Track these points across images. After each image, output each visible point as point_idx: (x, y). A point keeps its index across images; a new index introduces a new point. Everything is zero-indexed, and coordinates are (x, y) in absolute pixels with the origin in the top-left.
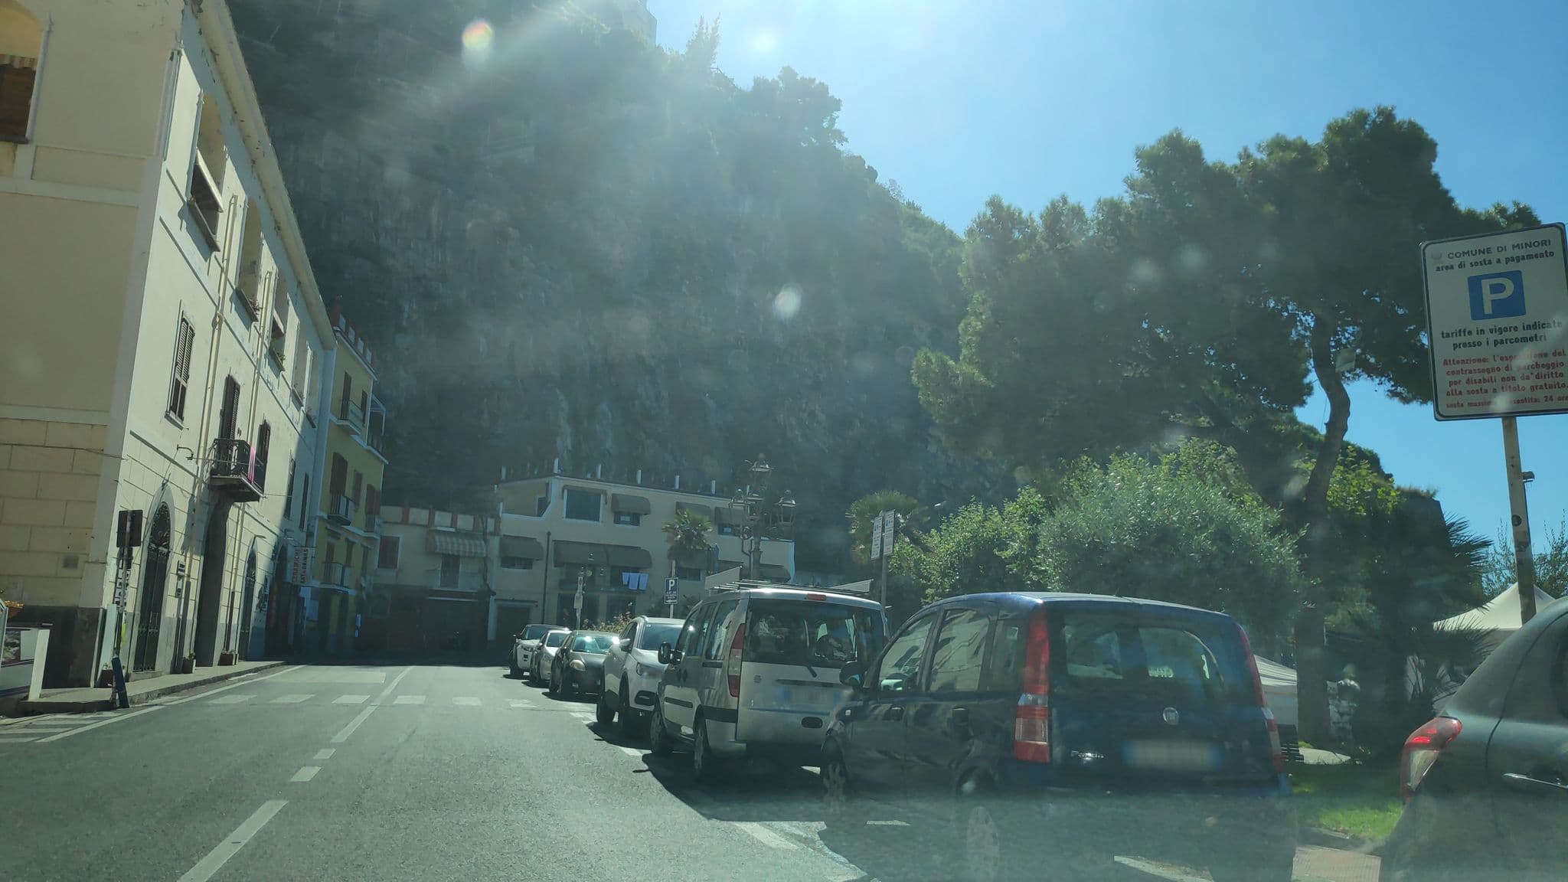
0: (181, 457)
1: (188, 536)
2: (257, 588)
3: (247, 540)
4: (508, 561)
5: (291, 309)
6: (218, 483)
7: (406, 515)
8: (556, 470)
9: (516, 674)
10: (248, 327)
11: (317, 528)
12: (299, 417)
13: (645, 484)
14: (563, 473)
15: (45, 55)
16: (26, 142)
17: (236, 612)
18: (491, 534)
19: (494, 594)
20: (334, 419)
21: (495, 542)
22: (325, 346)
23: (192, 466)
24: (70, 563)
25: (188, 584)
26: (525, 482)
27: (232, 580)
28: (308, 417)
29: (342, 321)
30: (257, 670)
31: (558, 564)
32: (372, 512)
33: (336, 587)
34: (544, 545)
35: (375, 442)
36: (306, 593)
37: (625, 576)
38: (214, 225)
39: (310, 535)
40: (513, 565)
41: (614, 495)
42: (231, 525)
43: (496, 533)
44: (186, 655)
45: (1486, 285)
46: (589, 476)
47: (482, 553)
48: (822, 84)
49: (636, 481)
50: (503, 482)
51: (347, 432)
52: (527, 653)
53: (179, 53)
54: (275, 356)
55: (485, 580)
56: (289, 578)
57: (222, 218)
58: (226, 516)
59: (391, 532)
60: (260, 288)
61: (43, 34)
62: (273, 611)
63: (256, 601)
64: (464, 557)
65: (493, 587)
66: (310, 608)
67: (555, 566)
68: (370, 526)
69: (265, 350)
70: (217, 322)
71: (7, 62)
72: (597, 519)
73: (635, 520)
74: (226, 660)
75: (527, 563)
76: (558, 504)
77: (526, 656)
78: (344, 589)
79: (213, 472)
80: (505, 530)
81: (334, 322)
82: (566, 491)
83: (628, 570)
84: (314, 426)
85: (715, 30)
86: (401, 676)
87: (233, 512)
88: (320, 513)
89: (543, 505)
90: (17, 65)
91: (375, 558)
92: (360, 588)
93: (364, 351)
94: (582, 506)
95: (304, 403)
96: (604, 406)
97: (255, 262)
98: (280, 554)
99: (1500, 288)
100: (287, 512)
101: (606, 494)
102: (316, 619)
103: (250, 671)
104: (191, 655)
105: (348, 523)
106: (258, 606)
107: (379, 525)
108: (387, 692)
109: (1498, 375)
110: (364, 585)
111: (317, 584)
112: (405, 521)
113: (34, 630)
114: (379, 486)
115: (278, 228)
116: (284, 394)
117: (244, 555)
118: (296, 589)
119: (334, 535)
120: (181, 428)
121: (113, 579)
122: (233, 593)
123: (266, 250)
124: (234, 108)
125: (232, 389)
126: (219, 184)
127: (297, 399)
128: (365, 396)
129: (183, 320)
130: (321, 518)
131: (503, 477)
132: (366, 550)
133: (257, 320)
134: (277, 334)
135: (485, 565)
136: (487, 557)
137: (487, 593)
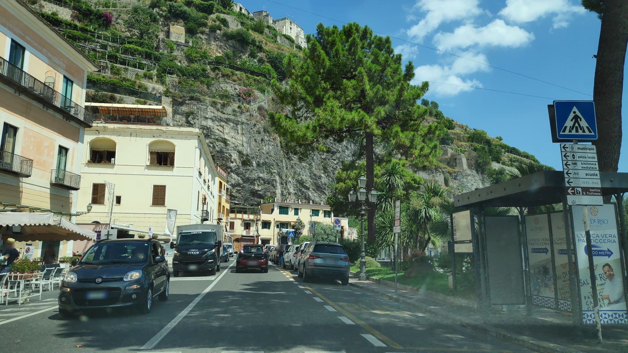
7: (236, 216)
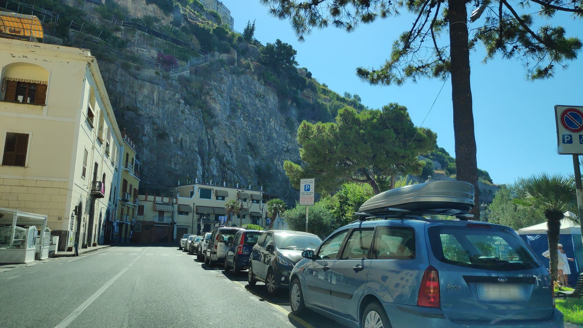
0: (85, 188)
1: (86, 210)
2: (102, 223)
3: (99, 209)
4: (180, 213)
5: (111, 137)
6: (93, 194)
8: (196, 182)
9: (181, 249)
10: (100, 146)
11: (118, 203)
12: (113, 169)
13: (227, 186)
14: (199, 183)
15: (50, 81)
16: (45, 105)
17: (97, 230)
18: (175, 204)
19: (176, 224)
20: (124, 168)
21: (176, 206)
22: (121, 145)
23: (87, 190)
24: (60, 219)
25: (86, 223)
26: (186, 186)
27: (96, 222)
28: (116, 169)
29: (126, 136)
30: (104, 248)
31: (197, 214)
32: (135, 197)
33: (124, 222)
34: (192, 207)
35: (136, 174)
36: (115, 224)
37: (220, 217)
38: (92, 120)
39: (116, 205)
40: (182, 214)
41: (216, 190)
42: (95, 205)
43: (176, 203)
44: (85, 243)
45: (306, 186)
46: (208, 184)
47: (172, 210)
48: (290, 46)
49: (223, 186)
50: (179, 186)
51: (127, 172)
52: (183, 242)
53: (85, 79)
54: (107, 153)
55: (173, 219)
56: (110, 220)
57: (94, 118)
58: (94, 203)
59: (142, 203)
60: (103, 134)
61: (49, 76)
62: (106, 230)
63: (101, 227)
64: (166, 211)
65: (175, 222)
66: (116, 229)
67: (196, 214)
68: (135, 201)
69: (104, 152)
70: (93, 148)
71: (39, 83)
72: (210, 198)
73: (223, 198)
74: (94, 245)
75: (187, 213)
76: (197, 193)
77: (183, 243)
78: (127, 223)
79: (92, 191)
80: (179, 203)
81: (123, 137)
82: (200, 189)
83: (221, 215)
84: (117, 171)
85: (254, 25)
86: (146, 249)
87: (96, 201)
88: (119, 198)
89: (192, 194)
90: (42, 84)
91: (136, 212)
92: (132, 222)
93: (133, 145)
94: (205, 194)
95: (115, 165)
96: (213, 160)
97: (102, 127)
98: (108, 212)
99: (307, 187)
100: (110, 199)
101: (213, 190)
102: (118, 232)
103: (102, 248)
104: (87, 243)
105: (128, 201)
106: (102, 229)
107: (138, 201)
108: (143, 253)
109: (306, 199)
110: (133, 221)
111: (118, 221)
112: (146, 200)
113: (56, 236)
114: (137, 188)
115: (108, 115)
116: (109, 163)
117: (99, 214)
118: (112, 223)
119: (124, 205)
120: (85, 180)
121: (70, 223)
122: (96, 225)
123: (105, 123)
124: (97, 86)
125: (96, 165)
126: (93, 109)
127: (113, 163)
128: (133, 159)
129: (86, 150)
130: (120, 200)
131: (179, 184)
132: (133, 210)
133: (102, 144)
134: (108, 145)
135: (173, 214)
136: (173, 211)
137: (173, 223)
